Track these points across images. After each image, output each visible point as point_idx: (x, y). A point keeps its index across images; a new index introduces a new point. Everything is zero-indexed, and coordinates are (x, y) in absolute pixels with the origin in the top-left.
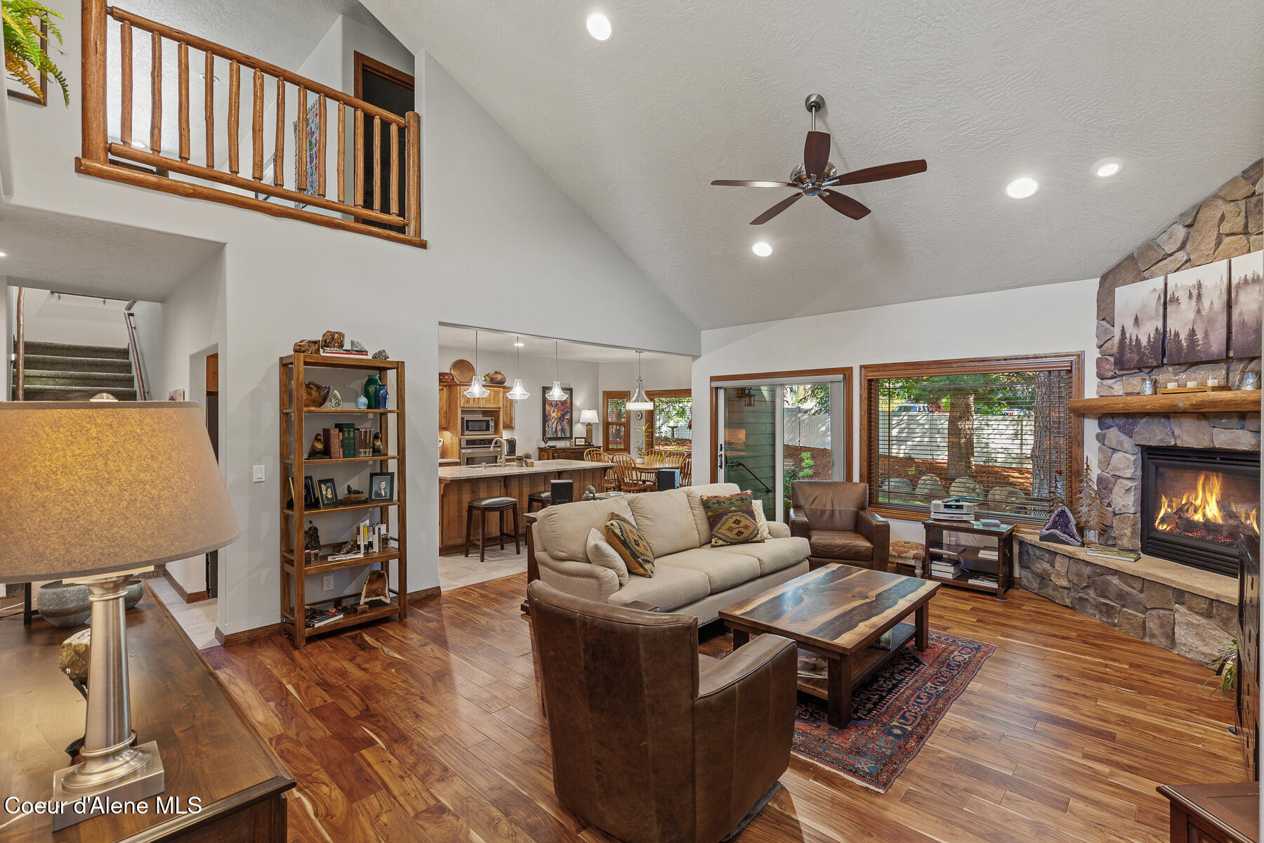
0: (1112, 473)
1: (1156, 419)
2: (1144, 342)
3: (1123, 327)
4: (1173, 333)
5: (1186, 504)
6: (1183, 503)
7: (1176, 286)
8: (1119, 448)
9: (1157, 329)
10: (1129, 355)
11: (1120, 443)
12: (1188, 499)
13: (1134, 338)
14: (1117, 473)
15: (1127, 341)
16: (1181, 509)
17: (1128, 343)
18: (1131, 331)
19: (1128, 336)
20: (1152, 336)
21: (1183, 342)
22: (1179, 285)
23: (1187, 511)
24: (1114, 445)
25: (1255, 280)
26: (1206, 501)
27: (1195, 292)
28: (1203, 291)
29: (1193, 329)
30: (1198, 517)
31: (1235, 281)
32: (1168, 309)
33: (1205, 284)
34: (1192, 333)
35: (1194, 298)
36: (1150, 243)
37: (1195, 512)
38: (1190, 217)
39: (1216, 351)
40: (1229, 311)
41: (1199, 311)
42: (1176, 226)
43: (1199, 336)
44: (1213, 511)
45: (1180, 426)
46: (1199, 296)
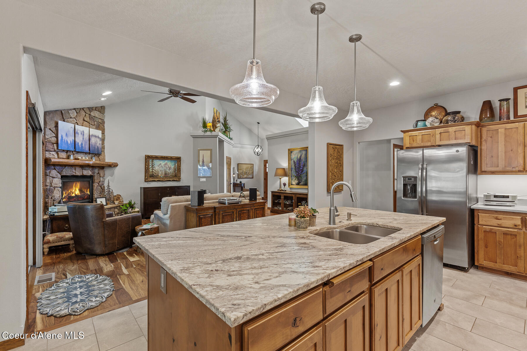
0: (53, 186)
1: (70, 167)
2: (69, 142)
3: (62, 135)
4: (77, 142)
7: (78, 129)
8: (56, 177)
9: (73, 140)
10: (64, 145)
11: (57, 175)
12: (71, 191)
13: (66, 140)
14: (56, 186)
15: (64, 140)
16: (68, 194)
17: (64, 141)
18: (64, 137)
19: (64, 139)
20: (71, 141)
21: (80, 145)
23: (70, 194)
24: (54, 176)
25: (94, 136)
26: (75, 190)
27: (82, 133)
28: (84, 133)
29: (82, 143)
30: (74, 195)
31: (90, 134)
32: (76, 135)
33: (84, 131)
34: (82, 144)
35: (82, 135)
36: (68, 111)
37: (73, 194)
38: (78, 110)
39: (87, 150)
40: (89, 141)
41: (83, 139)
42: (74, 110)
43: (83, 145)
44: (77, 192)
45: (75, 169)
46: (83, 134)
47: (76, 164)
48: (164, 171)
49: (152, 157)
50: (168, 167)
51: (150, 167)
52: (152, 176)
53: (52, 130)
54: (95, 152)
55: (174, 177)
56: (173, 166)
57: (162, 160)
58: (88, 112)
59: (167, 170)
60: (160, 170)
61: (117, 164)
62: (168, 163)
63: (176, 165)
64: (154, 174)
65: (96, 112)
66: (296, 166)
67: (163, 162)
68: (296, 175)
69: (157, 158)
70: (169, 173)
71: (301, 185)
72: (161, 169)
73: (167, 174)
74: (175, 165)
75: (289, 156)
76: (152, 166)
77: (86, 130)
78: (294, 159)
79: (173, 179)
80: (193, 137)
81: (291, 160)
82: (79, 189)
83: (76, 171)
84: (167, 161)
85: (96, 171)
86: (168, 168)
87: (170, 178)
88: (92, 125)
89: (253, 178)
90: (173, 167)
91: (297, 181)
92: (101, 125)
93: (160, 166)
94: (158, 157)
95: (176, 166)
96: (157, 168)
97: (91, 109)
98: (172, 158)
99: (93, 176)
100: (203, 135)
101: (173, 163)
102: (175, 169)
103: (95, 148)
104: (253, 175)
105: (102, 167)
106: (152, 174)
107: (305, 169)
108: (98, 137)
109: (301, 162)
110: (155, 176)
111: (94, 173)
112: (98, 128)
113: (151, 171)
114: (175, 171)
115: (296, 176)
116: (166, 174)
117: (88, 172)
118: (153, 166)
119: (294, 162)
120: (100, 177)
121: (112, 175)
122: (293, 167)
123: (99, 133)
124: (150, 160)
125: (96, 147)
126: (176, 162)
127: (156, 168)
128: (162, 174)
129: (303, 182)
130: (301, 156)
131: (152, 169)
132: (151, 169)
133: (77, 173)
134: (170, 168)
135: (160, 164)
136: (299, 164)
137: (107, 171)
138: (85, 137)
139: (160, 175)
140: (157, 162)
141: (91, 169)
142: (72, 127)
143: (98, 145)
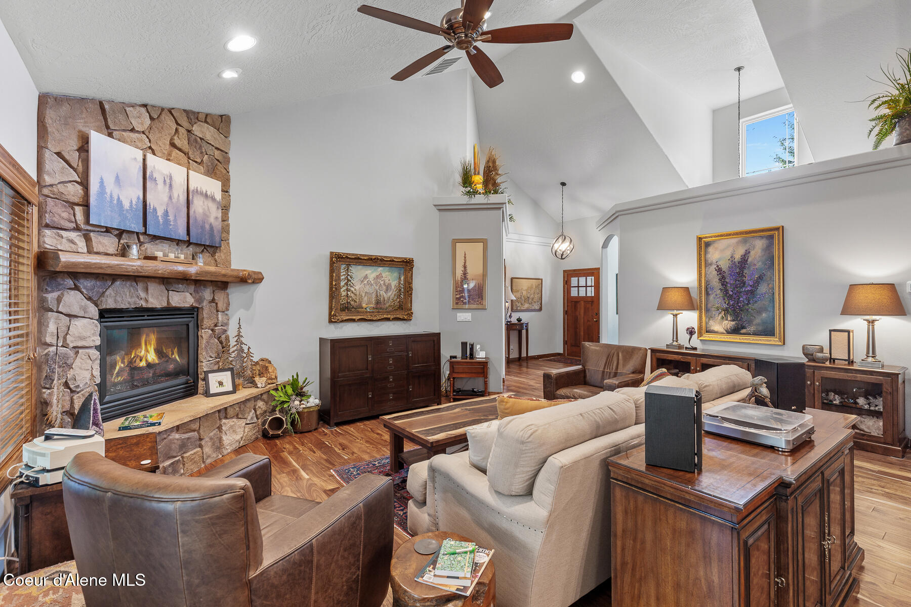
0: (71, 345)
1: (128, 283)
2: (126, 205)
3: (102, 179)
4: (152, 207)
5: (134, 357)
6: (132, 357)
7: (154, 167)
8: (81, 314)
9: (138, 198)
10: (109, 213)
11: (85, 309)
12: (135, 354)
13: (116, 198)
14: (80, 344)
15: (108, 196)
16: (130, 362)
17: (108, 199)
18: (110, 187)
19: (108, 191)
20: (134, 202)
21: (160, 218)
22: (156, 168)
23: (135, 361)
24: (75, 310)
25: (201, 193)
26: (147, 351)
27: (168, 181)
28: (173, 183)
29: (167, 211)
30: (143, 364)
31: (191, 188)
32: (149, 184)
33: (174, 178)
34: (166, 213)
35: (168, 186)
36: (123, 108)
37: (141, 360)
38: (156, 113)
39: (181, 233)
40: (188, 208)
41: (170, 198)
42: (143, 110)
43: (171, 218)
44: (152, 357)
45: (146, 290)
46: (171, 186)
47: (147, 274)
48: (374, 296)
49: (347, 257)
50: (384, 284)
51: (342, 283)
52: (346, 308)
53: (67, 157)
54: (203, 240)
55: (397, 310)
56: (396, 282)
57: (371, 268)
58: (184, 122)
59: (382, 293)
60: (366, 292)
61: (260, 276)
62: (384, 275)
63: (402, 278)
64: (352, 303)
65: (208, 128)
66: (727, 280)
67: (372, 272)
68: (725, 306)
69: (359, 260)
70: (386, 299)
71: (749, 334)
72: (368, 289)
73: (382, 303)
74: (400, 278)
75: (699, 255)
76: (346, 281)
77: (178, 172)
78: (719, 263)
79: (395, 316)
80: (439, 210)
81: (707, 264)
82: (155, 350)
83: (150, 296)
84: (381, 269)
85: (207, 294)
86: (384, 288)
87: (388, 313)
88: (196, 162)
89: (540, 309)
90: (394, 283)
91: (729, 324)
92: (220, 167)
93: (366, 282)
94: (361, 259)
95: (402, 282)
96: (357, 286)
97: (193, 116)
98: (393, 261)
99: (198, 308)
100: (465, 203)
101: (396, 274)
102: (400, 290)
103: (203, 227)
104: (541, 304)
105: (222, 285)
106: (347, 303)
107: (763, 288)
108: (213, 199)
109: (745, 271)
110: (353, 307)
111: (200, 300)
112: (211, 172)
113: (344, 294)
114: (401, 294)
115: (726, 311)
116: (378, 302)
117: (182, 299)
118: (348, 280)
119: (719, 270)
120: (217, 311)
121: (248, 306)
122: (715, 282)
123: (213, 186)
124: (343, 266)
125: (207, 227)
126: (402, 271)
127: (357, 288)
128: (369, 302)
129: (758, 325)
130: (747, 253)
131: (348, 290)
132: (344, 288)
133: (150, 300)
134: (388, 288)
135: (366, 277)
136: (741, 274)
137: (236, 294)
138: (175, 195)
139: (364, 305)
140: (358, 272)
141: (192, 288)
142: (135, 158)
143: (212, 220)
